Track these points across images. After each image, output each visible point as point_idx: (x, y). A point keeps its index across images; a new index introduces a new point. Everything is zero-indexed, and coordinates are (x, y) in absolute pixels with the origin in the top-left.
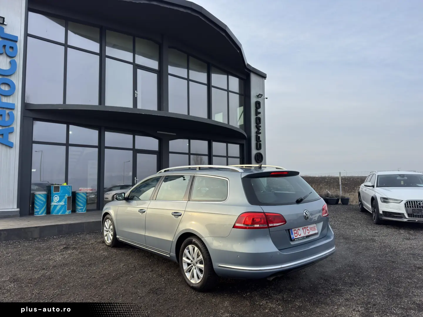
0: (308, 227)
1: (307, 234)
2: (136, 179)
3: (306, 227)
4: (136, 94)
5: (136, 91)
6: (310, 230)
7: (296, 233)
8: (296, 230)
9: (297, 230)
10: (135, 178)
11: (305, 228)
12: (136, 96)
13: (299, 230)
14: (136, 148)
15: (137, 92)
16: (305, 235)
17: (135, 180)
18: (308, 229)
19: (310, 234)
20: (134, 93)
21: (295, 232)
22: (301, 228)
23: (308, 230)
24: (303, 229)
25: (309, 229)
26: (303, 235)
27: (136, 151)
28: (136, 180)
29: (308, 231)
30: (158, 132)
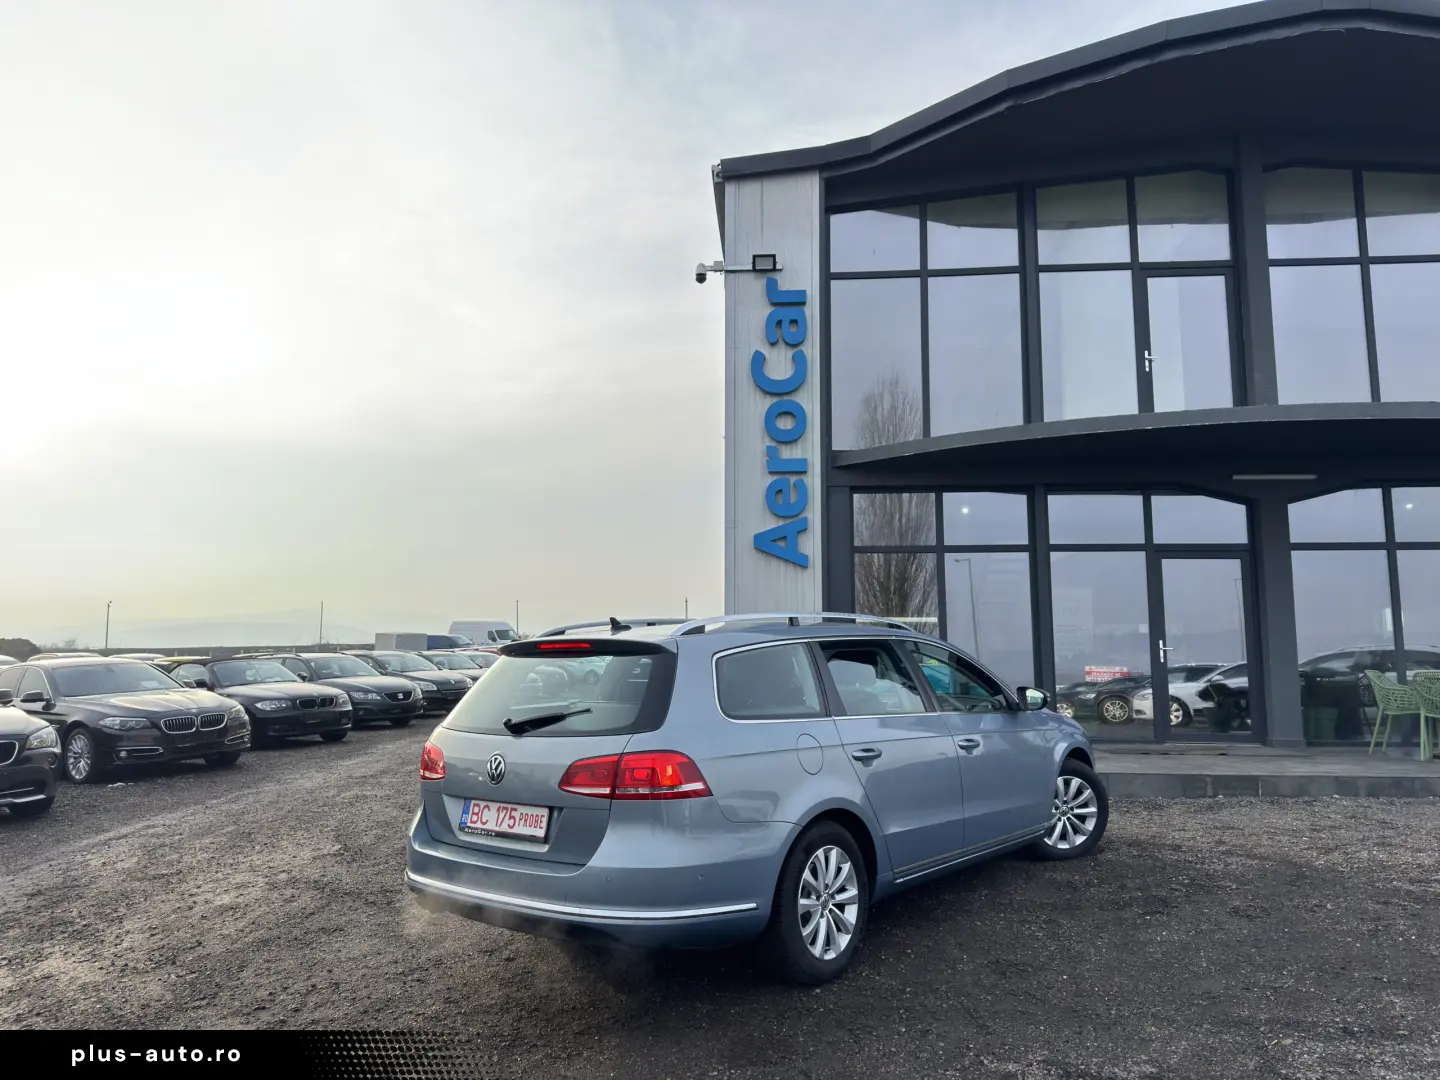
0: (515, 810)
1: (504, 828)
2: (1164, 646)
3: (510, 806)
4: (1147, 363)
5: (1146, 352)
6: (521, 819)
7: (477, 814)
8: (478, 805)
9: (482, 807)
10: (1161, 642)
11: (506, 809)
12: (1147, 370)
13: (486, 810)
14: (1157, 540)
15: (1149, 355)
16: (497, 829)
17: (1159, 649)
18: (514, 813)
19: (517, 830)
20: (1140, 360)
21: (476, 810)
22: (494, 806)
23: (511, 817)
24: (498, 810)
25: (516, 814)
26: (491, 826)
27: (1156, 554)
28: (1165, 651)
29: (511, 822)
30: (1235, 477)
